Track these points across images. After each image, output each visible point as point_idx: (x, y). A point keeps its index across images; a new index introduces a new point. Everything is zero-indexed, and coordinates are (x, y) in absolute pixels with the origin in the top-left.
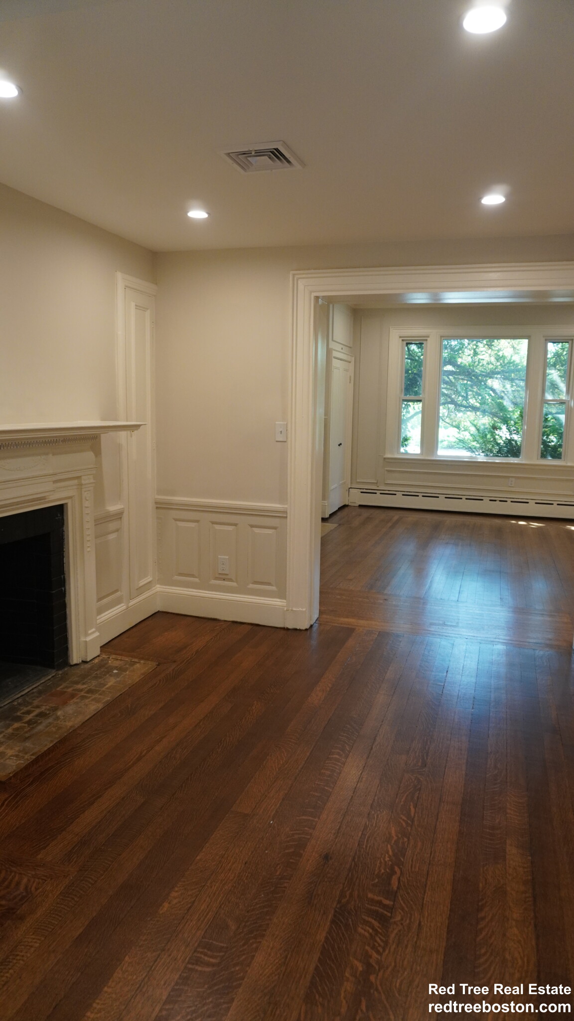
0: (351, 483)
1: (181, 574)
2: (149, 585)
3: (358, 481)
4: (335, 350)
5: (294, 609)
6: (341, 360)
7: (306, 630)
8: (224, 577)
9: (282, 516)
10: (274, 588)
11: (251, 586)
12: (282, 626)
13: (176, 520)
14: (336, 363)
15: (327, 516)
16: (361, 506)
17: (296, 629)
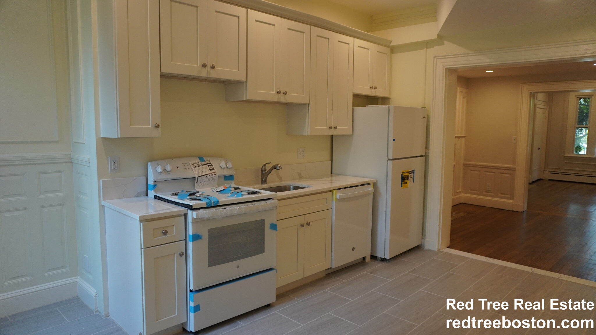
0: (545, 168)
1: (471, 190)
2: (459, 193)
3: (549, 167)
4: (538, 104)
5: (517, 204)
6: (541, 108)
7: (522, 212)
8: (489, 191)
9: (514, 170)
10: (509, 196)
11: (500, 195)
12: (512, 210)
13: (471, 170)
14: (538, 110)
15: (531, 182)
16: (550, 180)
17: (517, 212)
